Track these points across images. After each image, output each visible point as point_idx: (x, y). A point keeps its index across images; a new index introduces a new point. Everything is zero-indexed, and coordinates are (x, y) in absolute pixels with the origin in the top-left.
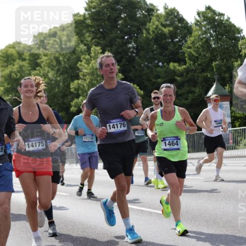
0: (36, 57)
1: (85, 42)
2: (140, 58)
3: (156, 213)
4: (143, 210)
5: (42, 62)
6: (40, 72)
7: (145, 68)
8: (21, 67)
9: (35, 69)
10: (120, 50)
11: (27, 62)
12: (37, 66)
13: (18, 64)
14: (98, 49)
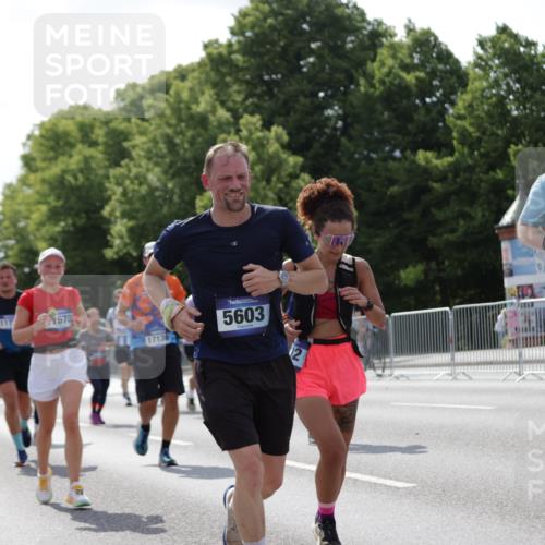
0: (122, 137)
1: (230, 104)
2: (350, 138)
3: (386, 486)
4: (356, 480)
5: (134, 147)
6: (129, 171)
7: (363, 163)
8: (87, 160)
9: (117, 164)
10: (306, 123)
11: (101, 148)
12: (123, 158)
13: (80, 153)
14: (256, 119)
